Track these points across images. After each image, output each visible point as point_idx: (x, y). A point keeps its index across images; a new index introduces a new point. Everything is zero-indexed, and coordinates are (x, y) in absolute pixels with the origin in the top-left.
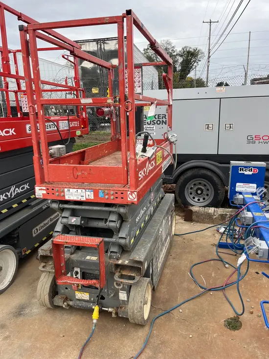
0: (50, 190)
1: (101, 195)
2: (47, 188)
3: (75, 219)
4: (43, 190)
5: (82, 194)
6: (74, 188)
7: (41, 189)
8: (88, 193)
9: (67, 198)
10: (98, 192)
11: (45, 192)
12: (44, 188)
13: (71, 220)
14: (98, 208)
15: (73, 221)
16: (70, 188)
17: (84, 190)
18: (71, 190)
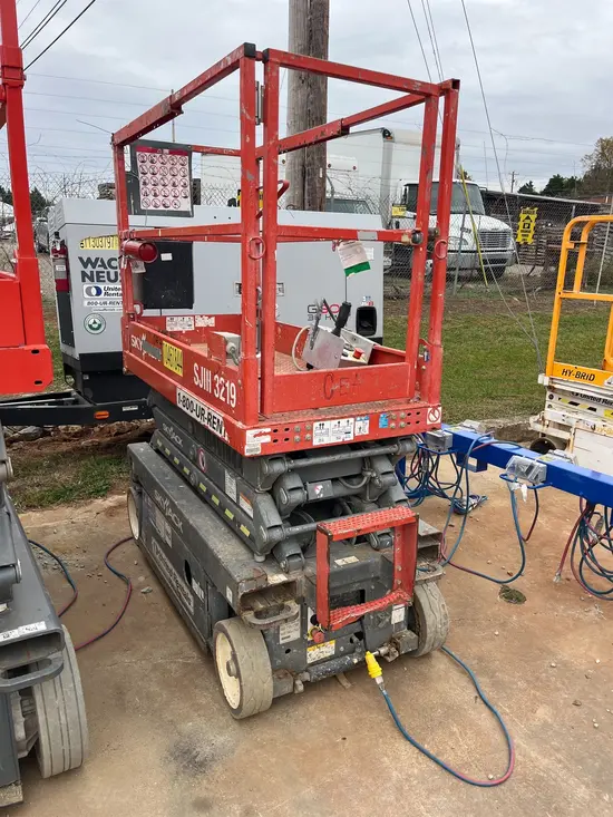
0: (281, 431)
1: (382, 423)
2: (275, 428)
3: (320, 487)
4: (265, 434)
5: (348, 429)
6: (334, 419)
7: (260, 434)
8: (359, 424)
9: (316, 443)
10: (379, 417)
11: (268, 439)
12: (268, 430)
13: (313, 491)
14: (345, 456)
15: (318, 492)
16: (324, 420)
17: (352, 420)
18: (327, 424)
